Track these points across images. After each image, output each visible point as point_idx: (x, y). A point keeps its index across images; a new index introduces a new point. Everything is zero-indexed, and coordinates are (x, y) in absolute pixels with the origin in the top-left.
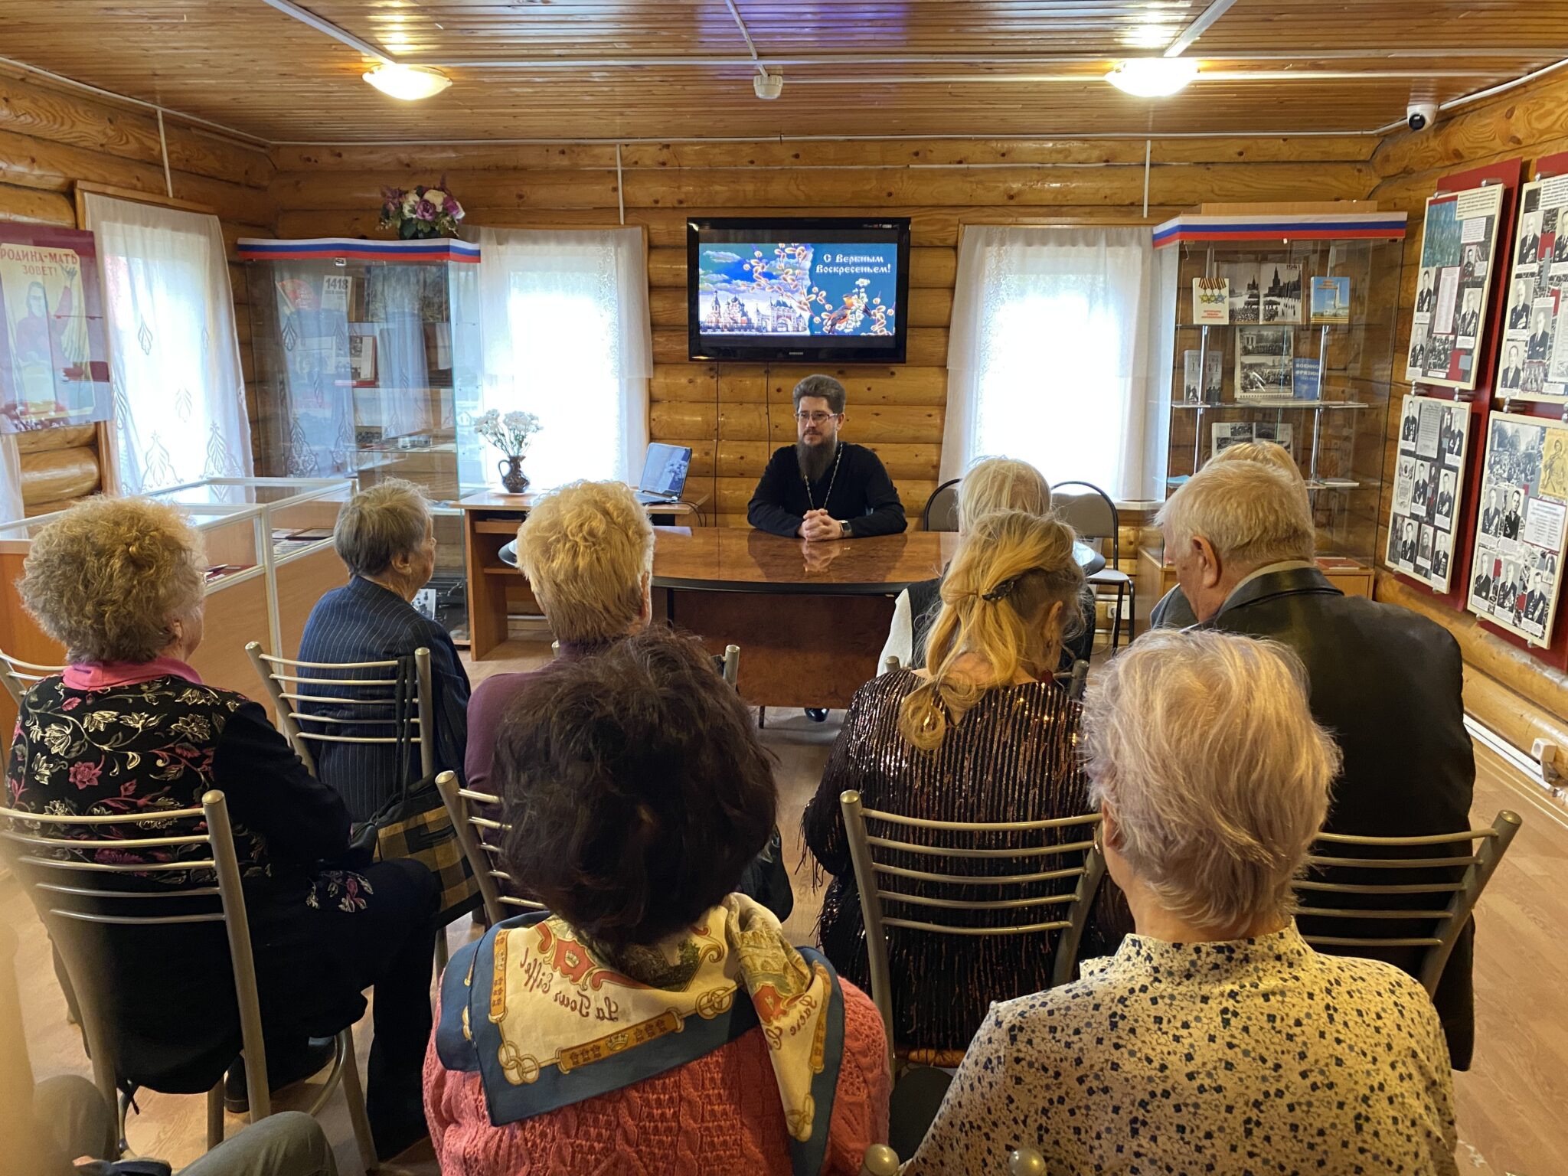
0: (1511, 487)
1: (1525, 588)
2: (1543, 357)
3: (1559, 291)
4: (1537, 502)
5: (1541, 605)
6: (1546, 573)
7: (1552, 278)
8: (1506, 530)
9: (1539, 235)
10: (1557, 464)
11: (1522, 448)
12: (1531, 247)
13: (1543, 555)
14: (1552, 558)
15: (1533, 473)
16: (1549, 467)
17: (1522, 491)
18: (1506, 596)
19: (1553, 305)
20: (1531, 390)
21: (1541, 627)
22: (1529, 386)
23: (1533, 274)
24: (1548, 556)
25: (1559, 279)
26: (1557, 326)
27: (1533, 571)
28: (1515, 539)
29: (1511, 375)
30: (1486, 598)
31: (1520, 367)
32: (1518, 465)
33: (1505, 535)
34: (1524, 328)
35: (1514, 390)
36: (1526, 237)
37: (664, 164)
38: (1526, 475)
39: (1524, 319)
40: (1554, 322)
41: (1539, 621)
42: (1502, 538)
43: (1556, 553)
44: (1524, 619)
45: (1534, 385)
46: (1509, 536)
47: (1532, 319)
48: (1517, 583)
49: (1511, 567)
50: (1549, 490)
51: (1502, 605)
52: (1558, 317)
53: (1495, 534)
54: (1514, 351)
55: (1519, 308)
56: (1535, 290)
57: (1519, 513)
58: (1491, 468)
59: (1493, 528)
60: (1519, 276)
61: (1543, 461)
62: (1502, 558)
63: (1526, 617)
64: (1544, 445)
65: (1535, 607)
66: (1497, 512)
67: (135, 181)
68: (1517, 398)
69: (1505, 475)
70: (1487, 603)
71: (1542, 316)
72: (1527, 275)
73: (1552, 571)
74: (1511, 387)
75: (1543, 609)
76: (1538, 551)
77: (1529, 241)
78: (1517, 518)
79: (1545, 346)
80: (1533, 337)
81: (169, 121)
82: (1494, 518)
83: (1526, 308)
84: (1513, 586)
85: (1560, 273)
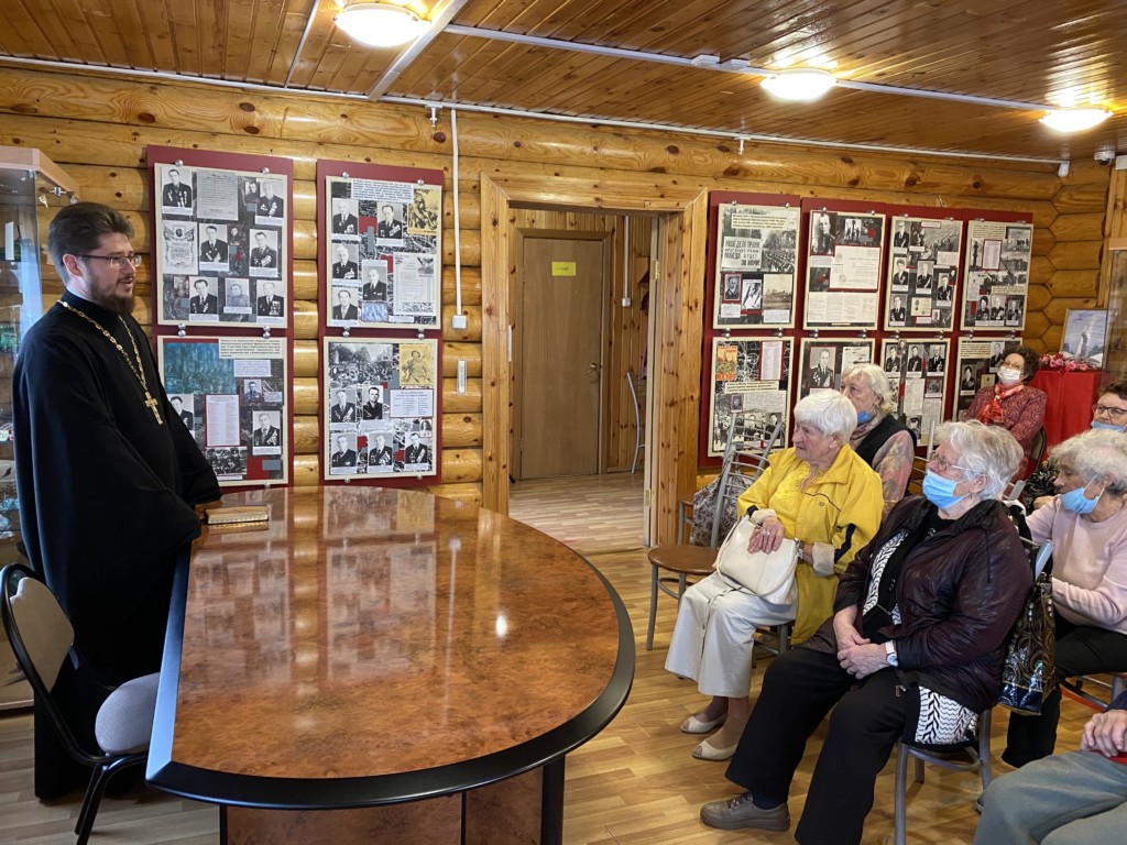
0: (366, 387)
1: (401, 446)
2: (384, 298)
3: (392, 257)
4: (399, 392)
5: (423, 451)
6: (422, 433)
7: (380, 248)
8: (365, 414)
9: (356, 215)
10: (416, 365)
11: (373, 358)
12: (348, 222)
13: (417, 422)
14: (428, 423)
15: (389, 373)
16: (410, 367)
17: (381, 388)
18: (379, 456)
19: (386, 265)
20: (375, 321)
21: (427, 464)
22: (371, 317)
23: (356, 242)
24: (421, 421)
25: (389, 249)
26: (394, 279)
27: (408, 435)
28: (381, 418)
29: (344, 311)
30: (352, 465)
31: (356, 305)
32: (371, 370)
33: (364, 419)
34: (355, 278)
35: (352, 321)
36: (340, 215)
38: (382, 376)
39: (352, 272)
40: (390, 278)
41: (424, 460)
42: (362, 421)
43: (431, 418)
44: (406, 465)
45: (377, 317)
46: (373, 418)
47: (363, 273)
48: (391, 445)
49: (381, 437)
50: (412, 381)
51: (377, 464)
52: (394, 273)
53: (353, 419)
54: (344, 294)
55: (344, 263)
56: (360, 253)
57: (380, 401)
58: (334, 376)
59: (348, 417)
60: (334, 241)
61: (401, 365)
62: (367, 434)
63: (408, 462)
64: (400, 354)
65: (417, 455)
66: (350, 405)
68: (357, 326)
69: (356, 379)
70: (356, 468)
71: (374, 272)
72: (347, 242)
73: (429, 428)
74: (347, 318)
75: (426, 454)
76: (411, 422)
77: (345, 217)
78: (379, 407)
79: (384, 291)
80: (367, 286)
82: (347, 409)
83: (352, 266)
84: (386, 448)
85: (391, 245)
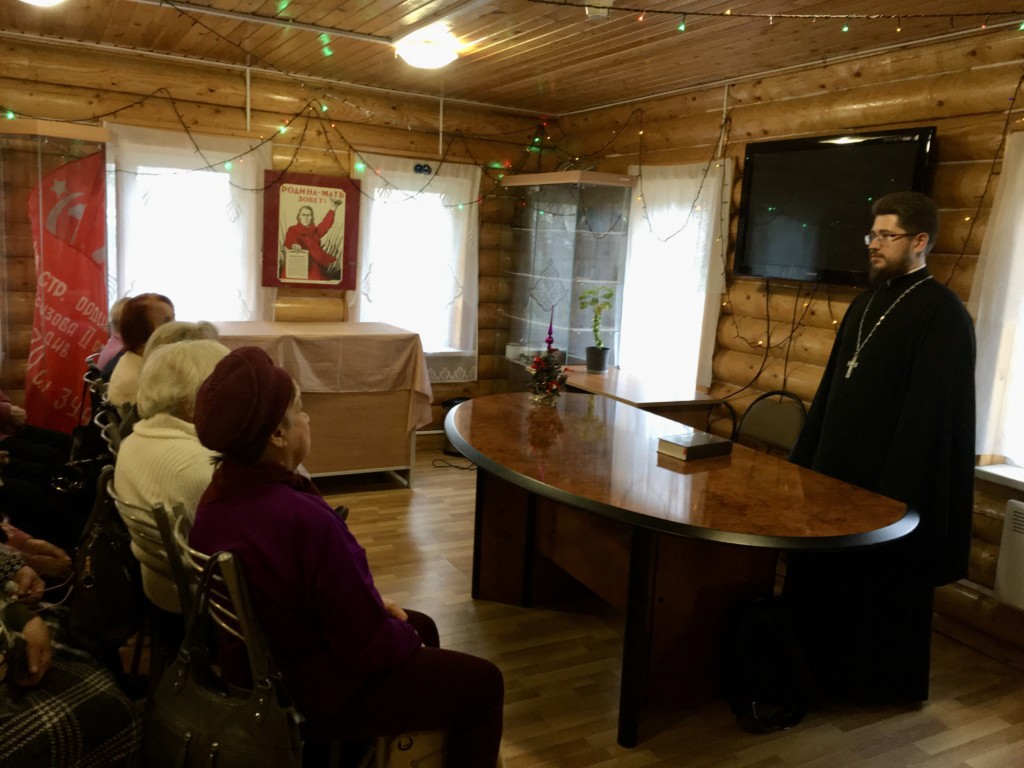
37: (759, 99)
67: (409, 145)
81: (447, 106)
